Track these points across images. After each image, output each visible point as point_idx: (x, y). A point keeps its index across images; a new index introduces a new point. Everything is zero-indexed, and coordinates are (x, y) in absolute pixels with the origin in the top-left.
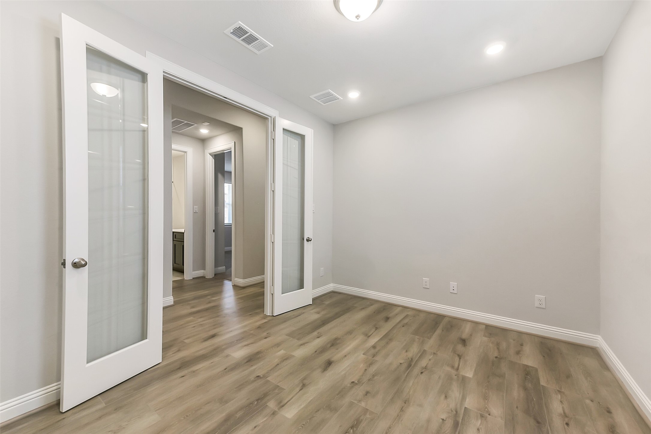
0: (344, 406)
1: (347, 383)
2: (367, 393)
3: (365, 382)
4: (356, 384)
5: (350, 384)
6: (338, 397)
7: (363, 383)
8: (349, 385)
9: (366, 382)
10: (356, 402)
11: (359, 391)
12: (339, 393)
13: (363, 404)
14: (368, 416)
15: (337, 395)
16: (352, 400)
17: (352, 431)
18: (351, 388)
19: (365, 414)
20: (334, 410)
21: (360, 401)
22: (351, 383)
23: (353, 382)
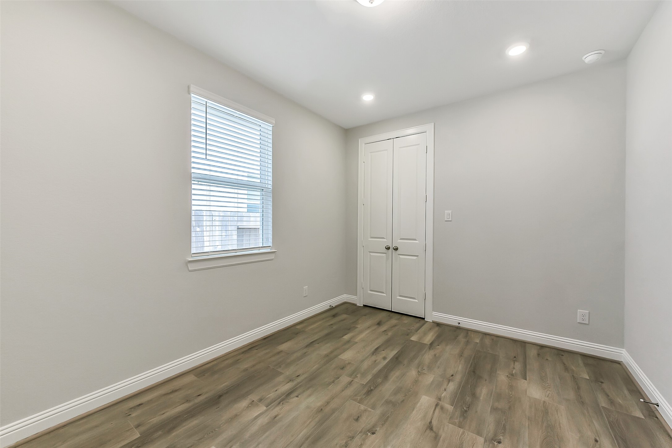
0: (380, 405)
1: (380, 432)
2: (357, 419)
3: (359, 434)
4: (369, 431)
5: (376, 430)
6: (388, 414)
7: (360, 432)
8: (378, 429)
9: (357, 435)
10: (369, 409)
11: (366, 422)
12: (388, 418)
13: (362, 407)
14: (359, 398)
15: (389, 416)
16: (373, 411)
17: (372, 388)
18: (374, 426)
19: (361, 399)
20: (388, 402)
21: (365, 410)
22: (376, 432)
23: (373, 433)
